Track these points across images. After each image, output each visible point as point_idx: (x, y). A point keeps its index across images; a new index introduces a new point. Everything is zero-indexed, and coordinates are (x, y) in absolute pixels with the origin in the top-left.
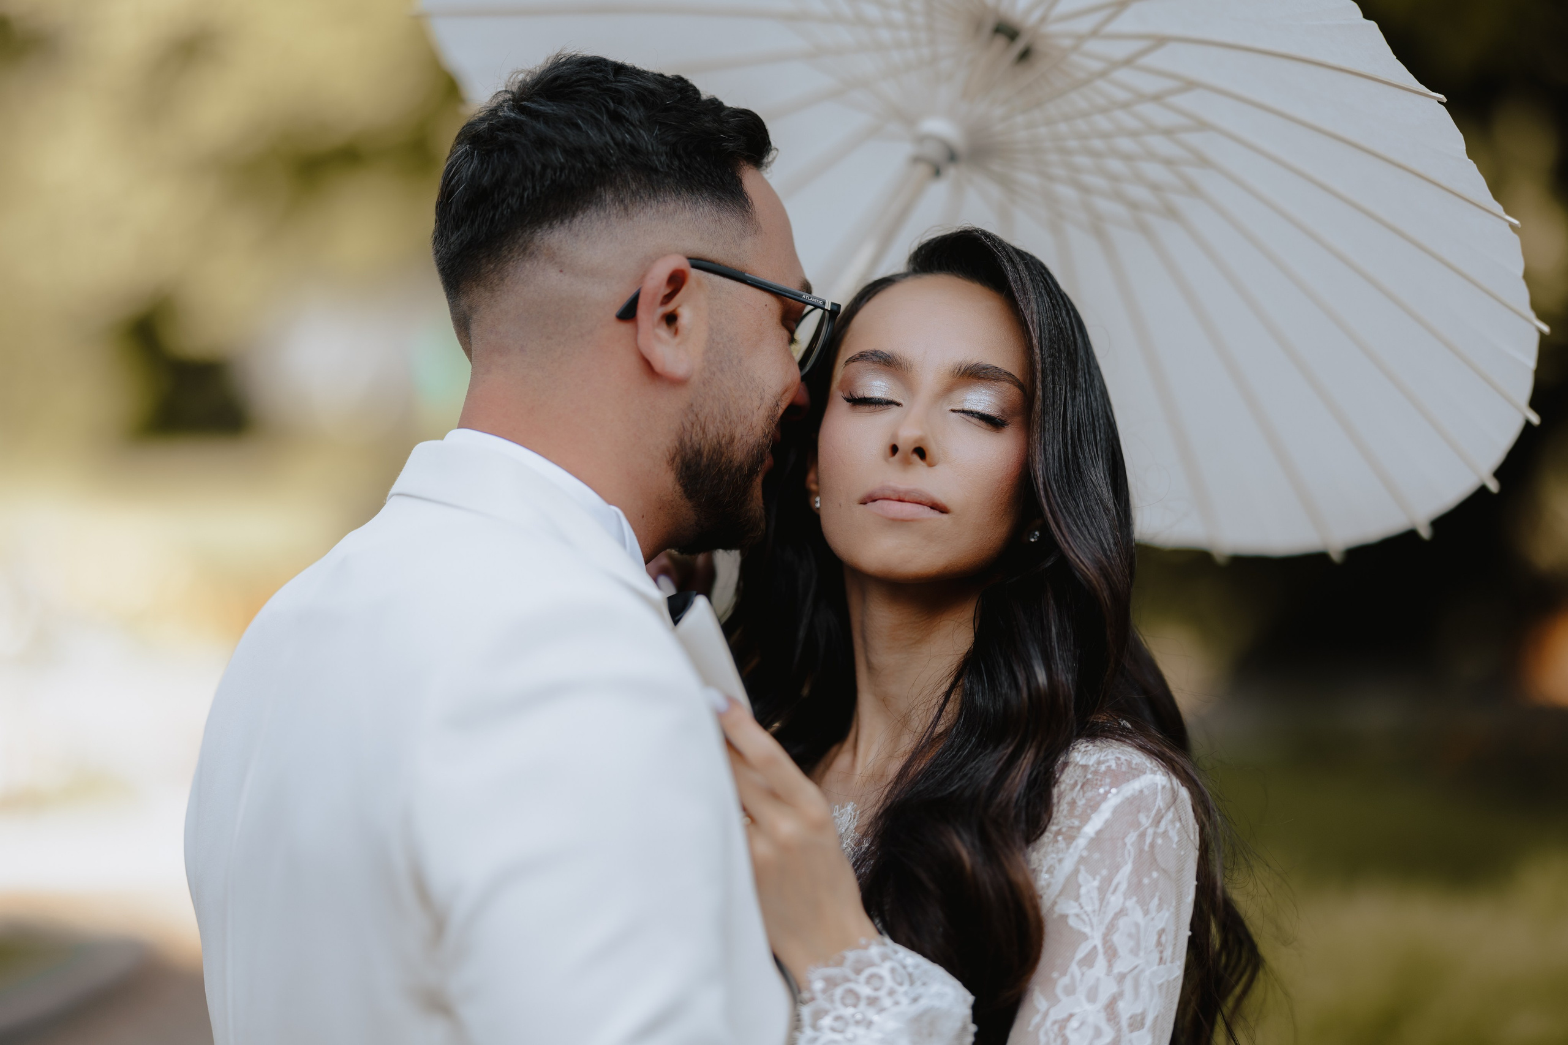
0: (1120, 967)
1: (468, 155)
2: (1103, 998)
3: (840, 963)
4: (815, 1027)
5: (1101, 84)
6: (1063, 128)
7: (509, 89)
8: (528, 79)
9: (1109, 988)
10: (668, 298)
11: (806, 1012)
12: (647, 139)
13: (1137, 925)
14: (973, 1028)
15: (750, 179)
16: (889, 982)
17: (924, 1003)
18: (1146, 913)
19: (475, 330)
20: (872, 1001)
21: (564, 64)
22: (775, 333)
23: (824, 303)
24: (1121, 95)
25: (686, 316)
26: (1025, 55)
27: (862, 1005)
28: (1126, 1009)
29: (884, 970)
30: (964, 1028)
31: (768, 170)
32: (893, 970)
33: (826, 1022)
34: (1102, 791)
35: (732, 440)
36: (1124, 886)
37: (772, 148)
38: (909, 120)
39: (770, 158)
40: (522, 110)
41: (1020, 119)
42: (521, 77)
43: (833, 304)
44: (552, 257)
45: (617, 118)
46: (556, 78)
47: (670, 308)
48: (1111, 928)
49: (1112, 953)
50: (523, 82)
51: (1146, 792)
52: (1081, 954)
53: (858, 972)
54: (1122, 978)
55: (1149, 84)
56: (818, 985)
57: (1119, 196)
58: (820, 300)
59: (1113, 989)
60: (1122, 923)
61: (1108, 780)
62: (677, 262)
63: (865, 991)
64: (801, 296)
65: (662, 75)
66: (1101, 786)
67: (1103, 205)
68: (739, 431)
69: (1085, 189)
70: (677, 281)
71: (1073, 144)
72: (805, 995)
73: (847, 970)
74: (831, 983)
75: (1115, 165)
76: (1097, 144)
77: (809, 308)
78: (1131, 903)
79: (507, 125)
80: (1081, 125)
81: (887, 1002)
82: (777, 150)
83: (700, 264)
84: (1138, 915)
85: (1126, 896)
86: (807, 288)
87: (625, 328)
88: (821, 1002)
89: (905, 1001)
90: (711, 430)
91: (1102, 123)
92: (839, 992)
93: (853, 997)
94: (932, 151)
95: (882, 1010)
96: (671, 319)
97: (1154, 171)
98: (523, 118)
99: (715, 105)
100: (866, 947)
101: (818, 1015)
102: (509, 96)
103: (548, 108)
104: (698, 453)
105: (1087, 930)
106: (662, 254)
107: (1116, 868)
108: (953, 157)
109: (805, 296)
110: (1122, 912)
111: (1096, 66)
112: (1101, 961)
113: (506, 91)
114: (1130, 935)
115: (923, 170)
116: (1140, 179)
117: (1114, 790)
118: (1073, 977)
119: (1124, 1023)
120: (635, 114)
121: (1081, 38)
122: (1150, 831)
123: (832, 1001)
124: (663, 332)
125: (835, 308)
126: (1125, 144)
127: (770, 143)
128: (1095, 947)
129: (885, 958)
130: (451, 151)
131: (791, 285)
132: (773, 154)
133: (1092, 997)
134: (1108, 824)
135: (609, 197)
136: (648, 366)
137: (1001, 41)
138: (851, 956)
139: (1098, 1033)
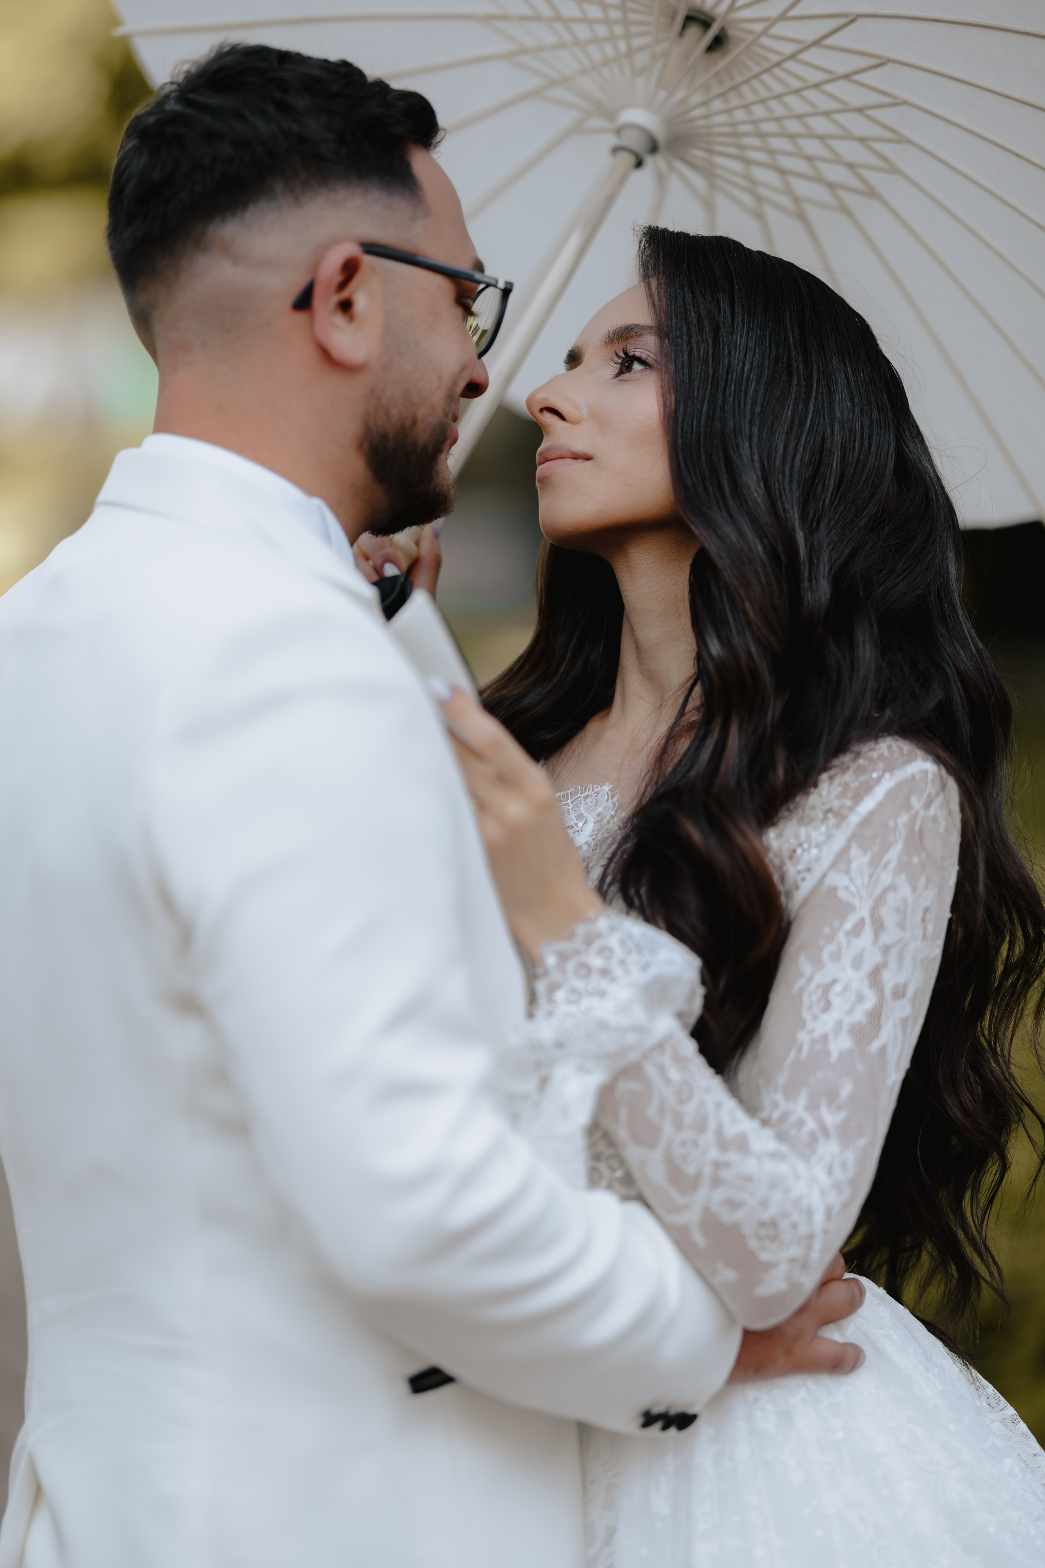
0: (886, 939)
1: (137, 150)
2: (868, 966)
3: (571, 936)
4: (550, 1000)
5: (790, 65)
6: (759, 111)
7: (174, 80)
8: (193, 70)
9: (873, 957)
10: (342, 286)
11: (541, 987)
12: (314, 127)
13: (905, 901)
14: (701, 991)
15: (418, 161)
16: (618, 953)
17: (654, 971)
18: (914, 889)
19: (158, 327)
20: (605, 972)
21: (228, 53)
22: (451, 312)
23: (497, 281)
24: (814, 77)
25: (361, 302)
26: (718, 43)
27: (595, 977)
28: (890, 979)
29: (613, 941)
30: (693, 993)
31: (437, 150)
32: (622, 942)
33: (560, 995)
34: (875, 775)
35: (414, 422)
36: (893, 865)
37: (440, 128)
38: (610, 115)
39: (438, 139)
40: (189, 103)
41: (717, 105)
42: (186, 67)
43: (507, 283)
44: (226, 250)
45: (283, 107)
46: (221, 69)
47: (344, 295)
48: (879, 901)
49: (878, 926)
50: (188, 72)
51: (918, 777)
52: (848, 925)
53: (588, 942)
54: (886, 949)
55: (841, 64)
56: (551, 960)
57: (818, 179)
58: (492, 278)
59: (878, 958)
60: (891, 898)
61: (881, 765)
62: (349, 249)
63: (597, 962)
64: (473, 276)
65: (326, 61)
66: (874, 771)
67: (801, 187)
68: (422, 412)
69: (782, 172)
70: (350, 269)
71: (768, 127)
72: (539, 971)
73: (577, 943)
74: (563, 957)
75: (811, 147)
76: (793, 126)
77: (482, 286)
78: (902, 880)
79: (174, 118)
80: (777, 108)
81: (618, 972)
82: (445, 130)
83: (373, 249)
84: (905, 890)
85: (896, 873)
86: (479, 266)
87: (300, 318)
88: (555, 976)
89: (635, 971)
90: (395, 413)
91: (796, 104)
92: (571, 965)
93: (585, 970)
94: (633, 140)
95: (613, 979)
96: (346, 306)
97: (850, 151)
98: (189, 111)
99: (381, 87)
100: (594, 921)
101: (553, 988)
102: (174, 87)
103: (213, 100)
104: (384, 437)
105: (856, 902)
106: (334, 242)
107: (886, 847)
108: (654, 148)
109: (478, 276)
110: (893, 887)
111: (788, 49)
112: (868, 932)
113: (172, 83)
114: (898, 910)
115: (627, 159)
116: (837, 160)
117: (887, 775)
118: (839, 946)
119: (888, 991)
120: (301, 102)
121: (771, 22)
122: (922, 813)
123: (564, 973)
124: (339, 320)
125: (508, 286)
126: (820, 125)
127: (436, 124)
128: (863, 920)
129: (613, 929)
130: (121, 146)
131: (463, 265)
132: (441, 134)
133: (857, 964)
134: (881, 806)
135: (279, 187)
136: (326, 355)
137: (694, 31)
138: (581, 930)
139: (860, 998)
